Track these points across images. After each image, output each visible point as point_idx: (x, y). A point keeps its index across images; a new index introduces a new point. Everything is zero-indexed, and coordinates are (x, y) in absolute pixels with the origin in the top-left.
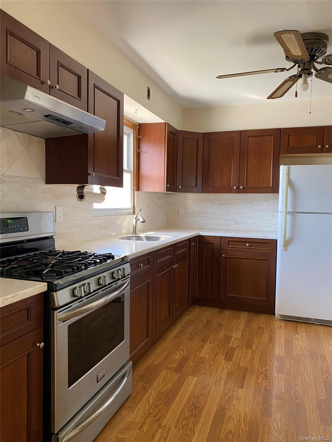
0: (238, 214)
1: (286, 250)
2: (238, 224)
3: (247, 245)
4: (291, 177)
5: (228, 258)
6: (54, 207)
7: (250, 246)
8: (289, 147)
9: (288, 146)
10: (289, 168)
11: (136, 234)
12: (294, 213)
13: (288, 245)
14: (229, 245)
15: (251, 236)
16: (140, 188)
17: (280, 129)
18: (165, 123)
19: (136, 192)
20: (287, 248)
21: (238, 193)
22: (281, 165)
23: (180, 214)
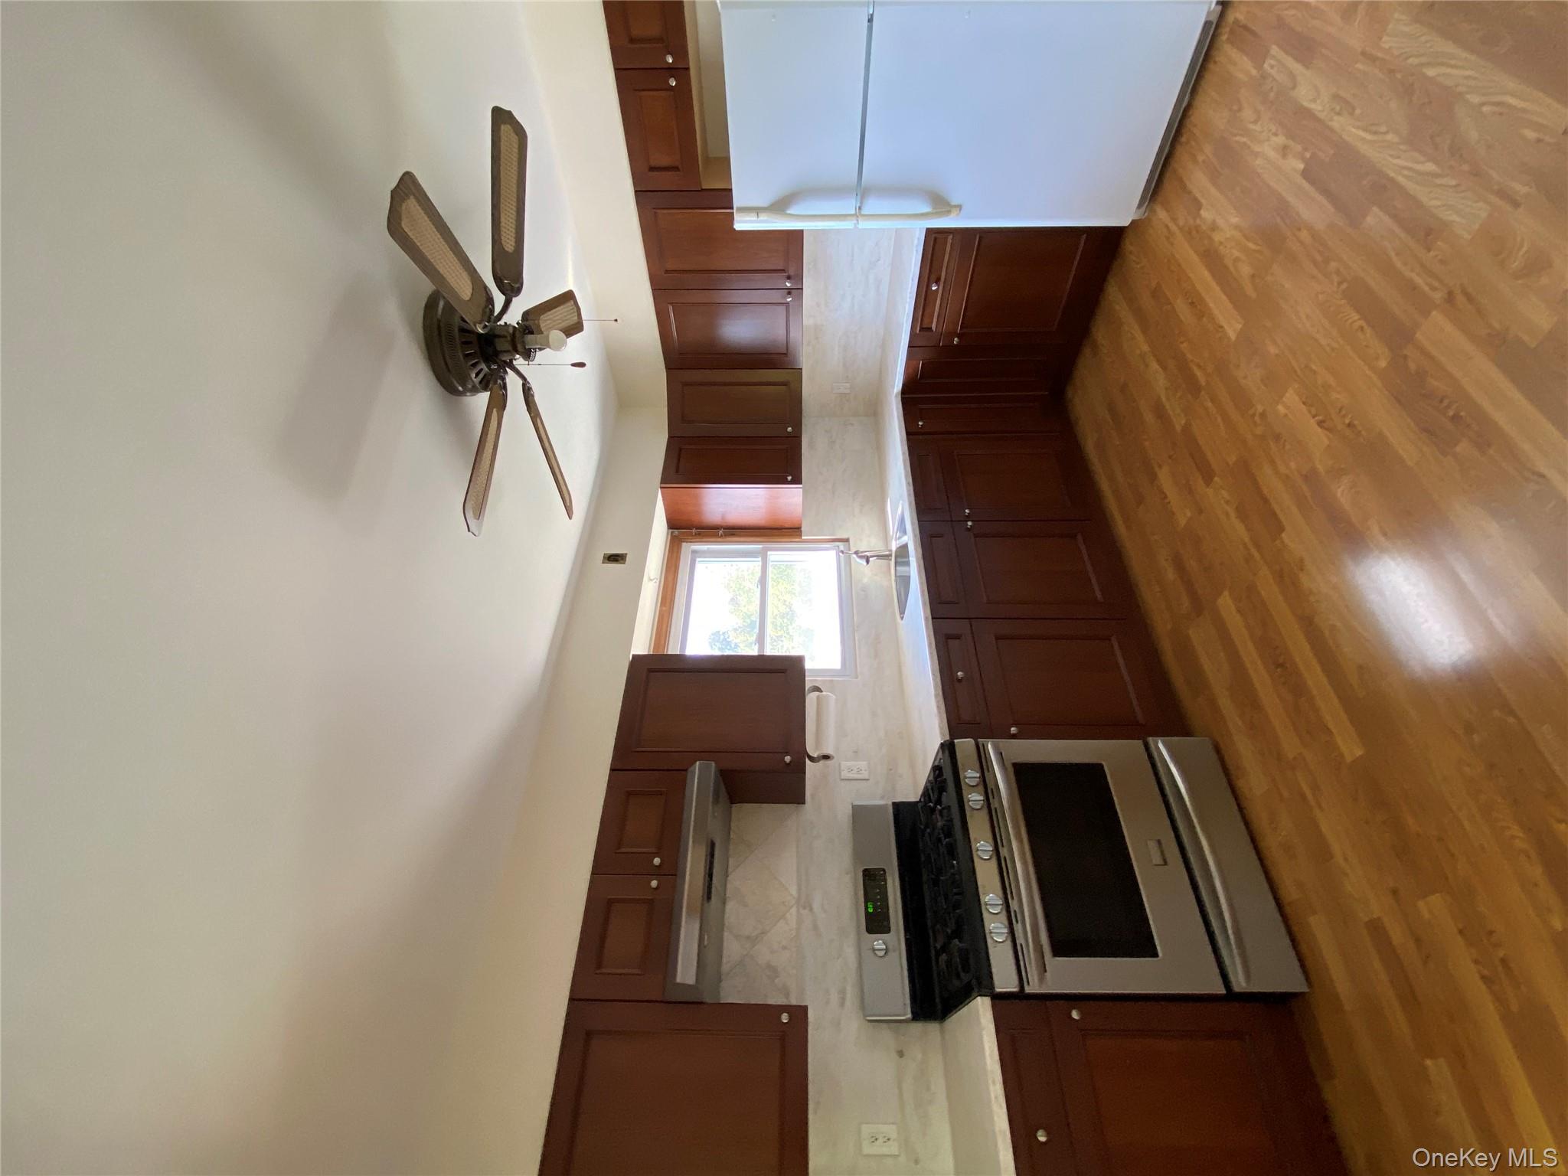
0: (852, 260)
1: (959, 207)
2: (879, 260)
3: (934, 288)
4: (765, 205)
5: (965, 330)
6: (843, 784)
7: (937, 282)
8: (680, 167)
9: (675, 169)
10: (742, 210)
11: (891, 555)
12: (862, 190)
13: (948, 204)
14: (930, 329)
15: (913, 280)
16: (797, 526)
17: (636, 192)
18: (661, 488)
19: (803, 538)
20: (953, 204)
21: (802, 289)
22: (735, 227)
23: (847, 391)
